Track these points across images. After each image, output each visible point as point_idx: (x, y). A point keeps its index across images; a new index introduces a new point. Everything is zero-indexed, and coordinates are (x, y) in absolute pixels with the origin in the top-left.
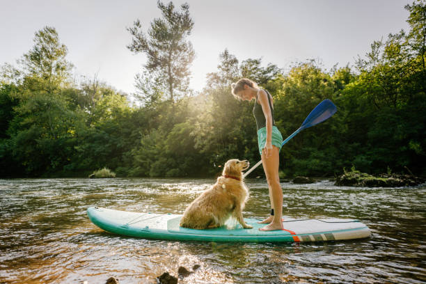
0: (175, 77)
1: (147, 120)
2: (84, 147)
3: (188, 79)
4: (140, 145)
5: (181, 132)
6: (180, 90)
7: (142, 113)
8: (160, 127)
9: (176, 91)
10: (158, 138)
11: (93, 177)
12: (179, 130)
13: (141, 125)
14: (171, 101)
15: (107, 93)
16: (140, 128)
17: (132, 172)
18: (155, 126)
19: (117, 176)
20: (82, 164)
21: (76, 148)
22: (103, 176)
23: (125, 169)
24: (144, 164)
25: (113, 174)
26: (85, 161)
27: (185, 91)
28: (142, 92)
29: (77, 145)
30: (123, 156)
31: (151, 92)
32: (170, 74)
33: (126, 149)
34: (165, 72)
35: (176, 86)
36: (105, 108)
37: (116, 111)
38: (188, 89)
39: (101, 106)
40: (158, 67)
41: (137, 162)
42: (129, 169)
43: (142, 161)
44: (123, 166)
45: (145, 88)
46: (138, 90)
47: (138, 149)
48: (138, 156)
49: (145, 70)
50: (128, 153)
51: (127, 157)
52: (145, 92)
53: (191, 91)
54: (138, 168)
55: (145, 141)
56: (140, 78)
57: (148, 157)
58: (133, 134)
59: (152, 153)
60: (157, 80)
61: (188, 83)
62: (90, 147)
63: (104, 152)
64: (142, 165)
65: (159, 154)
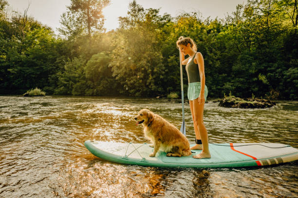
0: (93, 18)
1: (70, 50)
2: (16, 70)
3: (103, 20)
4: (64, 69)
5: (98, 61)
6: (96, 27)
7: (66, 45)
8: (81, 56)
9: (93, 28)
10: (79, 65)
11: (27, 95)
12: (96, 59)
13: (64, 54)
14: (88, 36)
15: (35, 26)
16: (63, 56)
17: (57, 90)
18: (76, 55)
19: (46, 95)
20: (14, 84)
21: (8, 70)
22: (35, 94)
23: (51, 88)
24: (68, 85)
25: (44, 93)
26: (17, 81)
27: (100, 29)
28: (66, 27)
29: (9, 68)
30: (49, 78)
31: (74, 28)
32: (88, 15)
33: (51, 72)
34: (85, 13)
35: (92, 25)
36: (34, 39)
37: (43, 41)
38: (103, 28)
39: (31, 37)
40: (79, 10)
41: (62, 83)
42: (54, 88)
43: (66, 83)
44: (49, 86)
45: (69, 25)
46: (63, 26)
47: (62, 73)
48: (62, 79)
49: (69, 10)
50: (53, 76)
51: (53, 79)
52: (69, 28)
53: (105, 30)
54: (62, 88)
55: (68, 67)
56: (66, 17)
57: (70, 79)
58: (57, 61)
59: (74, 77)
60: (78, 19)
61: (103, 23)
62: (21, 70)
63: (33, 74)
64: (65, 85)
65: (79, 77)
